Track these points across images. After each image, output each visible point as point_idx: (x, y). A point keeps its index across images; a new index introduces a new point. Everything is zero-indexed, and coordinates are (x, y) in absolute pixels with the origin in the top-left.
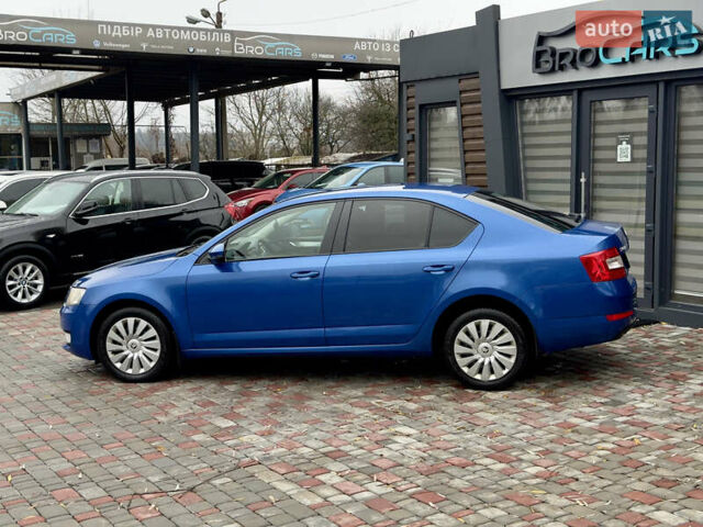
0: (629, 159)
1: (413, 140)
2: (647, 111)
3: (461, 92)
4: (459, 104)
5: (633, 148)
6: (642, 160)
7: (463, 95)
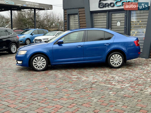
0: (120, 25)
1: (66, 22)
2: (124, 16)
3: (79, 12)
4: (78, 14)
5: (121, 23)
6: (123, 25)
7: (80, 12)
